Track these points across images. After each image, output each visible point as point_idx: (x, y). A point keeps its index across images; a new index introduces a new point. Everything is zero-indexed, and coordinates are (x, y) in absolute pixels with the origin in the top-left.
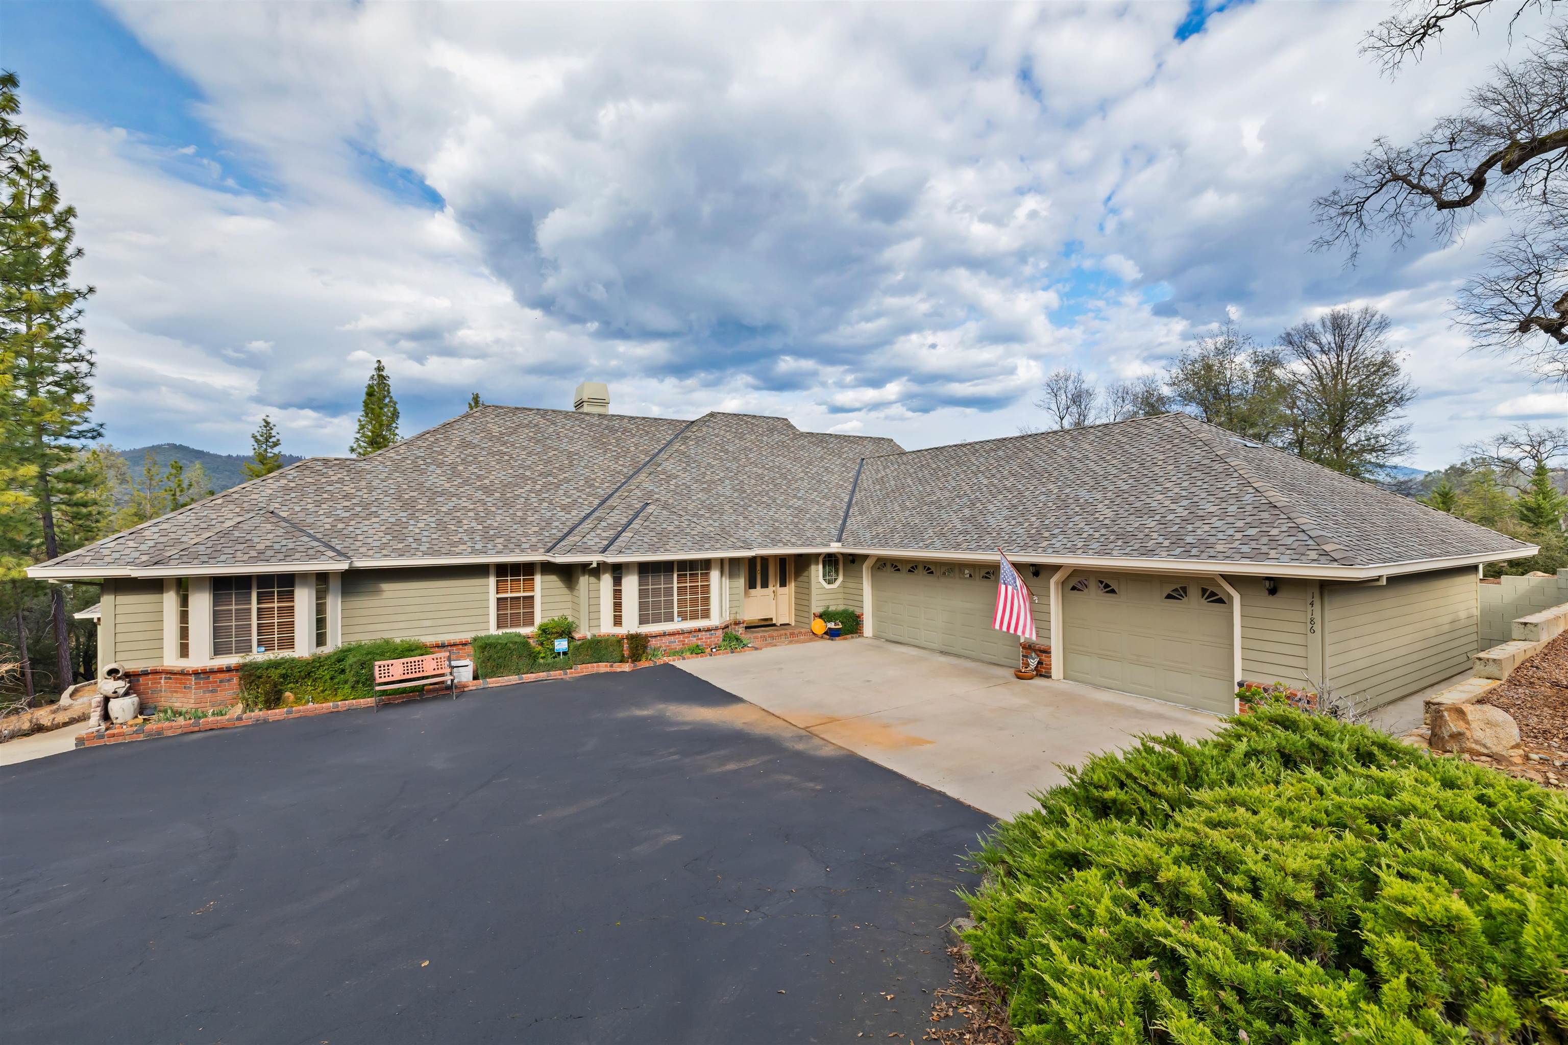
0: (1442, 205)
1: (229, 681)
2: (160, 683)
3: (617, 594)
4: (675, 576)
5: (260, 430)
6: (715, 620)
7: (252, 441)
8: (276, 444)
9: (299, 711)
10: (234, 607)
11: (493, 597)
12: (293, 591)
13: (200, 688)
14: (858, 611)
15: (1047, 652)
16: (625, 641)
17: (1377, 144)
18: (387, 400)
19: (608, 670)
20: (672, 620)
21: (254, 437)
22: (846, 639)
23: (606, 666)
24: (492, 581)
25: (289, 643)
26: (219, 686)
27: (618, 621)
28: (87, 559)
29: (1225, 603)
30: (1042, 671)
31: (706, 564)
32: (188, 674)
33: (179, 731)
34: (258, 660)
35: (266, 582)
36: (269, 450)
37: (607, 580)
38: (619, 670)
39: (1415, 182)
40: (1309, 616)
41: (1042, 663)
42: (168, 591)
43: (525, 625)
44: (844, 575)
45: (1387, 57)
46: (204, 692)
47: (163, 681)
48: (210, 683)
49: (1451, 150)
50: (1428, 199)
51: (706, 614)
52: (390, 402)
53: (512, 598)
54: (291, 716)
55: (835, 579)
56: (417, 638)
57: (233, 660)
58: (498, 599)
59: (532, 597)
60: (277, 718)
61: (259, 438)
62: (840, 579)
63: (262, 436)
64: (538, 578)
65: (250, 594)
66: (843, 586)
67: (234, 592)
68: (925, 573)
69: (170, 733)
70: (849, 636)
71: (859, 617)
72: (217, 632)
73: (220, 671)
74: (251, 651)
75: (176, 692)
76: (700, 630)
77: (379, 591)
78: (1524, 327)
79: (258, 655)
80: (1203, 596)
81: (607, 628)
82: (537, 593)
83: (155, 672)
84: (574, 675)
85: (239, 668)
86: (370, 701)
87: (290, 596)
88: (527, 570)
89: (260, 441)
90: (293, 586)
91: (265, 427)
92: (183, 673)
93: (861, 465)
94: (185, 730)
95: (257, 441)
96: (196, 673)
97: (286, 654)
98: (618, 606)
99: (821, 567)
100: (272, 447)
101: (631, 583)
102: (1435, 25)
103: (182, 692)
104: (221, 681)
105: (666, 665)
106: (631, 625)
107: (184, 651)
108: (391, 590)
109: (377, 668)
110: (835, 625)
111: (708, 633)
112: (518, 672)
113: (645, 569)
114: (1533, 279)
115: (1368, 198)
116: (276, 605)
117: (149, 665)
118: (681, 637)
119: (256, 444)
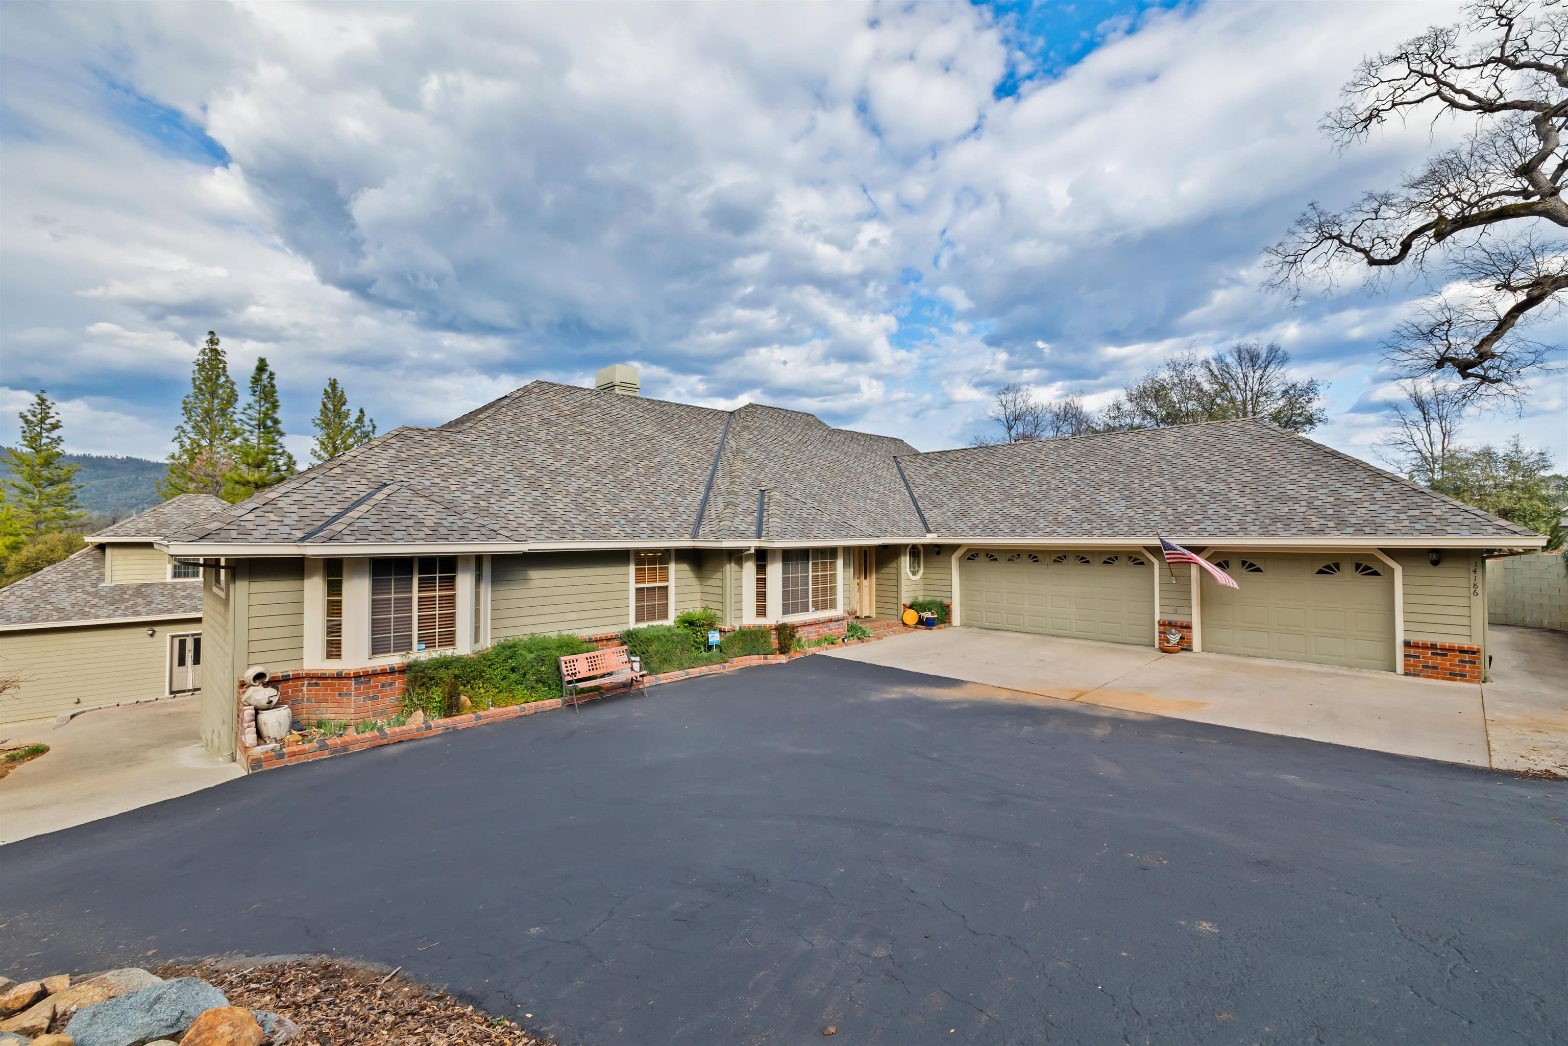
0: (1372, 262)
1: (390, 684)
2: (302, 691)
3: (762, 582)
4: (810, 564)
5: (32, 408)
6: (839, 611)
7: (21, 423)
8: (55, 426)
9: (487, 716)
10: (393, 596)
11: (633, 586)
12: (453, 579)
13: (361, 694)
14: (946, 601)
15: (1189, 627)
16: (773, 632)
17: (1311, 207)
18: (223, 379)
19: (762, 662)
20: (808, 611)
21: (23, 417)
22: (940, 628)
23: (759, 659)
24: (632, 568)
25: (449, 639)
26: (380, 692)
27: (762, 611)
28: (234, 534)
29: (1380, 575)
30: (1185, 646)
31: (831, 553)
32: (348, 677)
33: (367, 745)
34: (422, 659)
35: (428, 564)
36: (45, 434)
37: (750, 568)
38: (774, 662)
39: (1348, 242)
40: (1472, 582)
41: (1184, 638)
42: (312, 575)
43: (660, 618)
44: (925, 567)
45: (1337, 136)
46: (365, 699)
47: (305, 689)
48: (371, 687)
49: (1377, 219)
50: (1361, 255)
51: (833, 605)
52: (226, 381)
53: (648, 589)
54: (481, 722)
55: (918, 571)
56: (570, 633)
57: (394, 660)
58: (637, 589)
59: (667, 587)
60: (466, 725)
61: (30, 418)
62: (921, 571)
63: (35, 416)
64: (672, 567)
65: (411, 580)
66: (924, 578)
67: (393, 577)
68: (1030, 561)
69: (356, 748)
70: (942, 625)
71: (948, 606)
72: (377, 626)
73: (383, 673)
74: (411, 649)
75: (326, 701)
76: (831, 621)
77: (527, 580)
78: (1440, 364)
79: (420, 654)
80: (1356, 570)
81: (750, 619)
82: (672, 584)
83: (297, 678)
84: (731, 669)
85: (402, 670)
86: (555, 702)
87: (450, 582)
88: (662, 557)
89: (32, 422)
90: (454, 572)
91: (39, 404)
92: (339, 677)
93: (898, 463)
94: (373, 744)
95: (27, 421)
96: (357, 676)
97: (448, 652)
98: (762, 595)
99: (908, 558)
100: (49, 431)
101: (775, 571)
102: (1377, 115)
103: (336, 701)
104: (383, 686)
105: (814, 655)
106: (775, 616)
107: (334, 649)
108: (539, 577)
109: (563, 663)
110: (933, 614)
111: (837, 623)
112: (681, 667)
113: (790, 556)
114: (1445, 328)
115: (1308, 251)
116: (437, 593)
117: (289, 669)
118: (815, 628)
119: (25, 426)
